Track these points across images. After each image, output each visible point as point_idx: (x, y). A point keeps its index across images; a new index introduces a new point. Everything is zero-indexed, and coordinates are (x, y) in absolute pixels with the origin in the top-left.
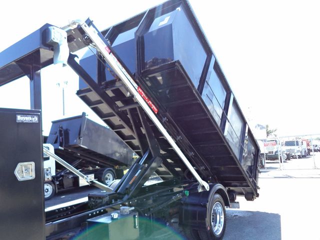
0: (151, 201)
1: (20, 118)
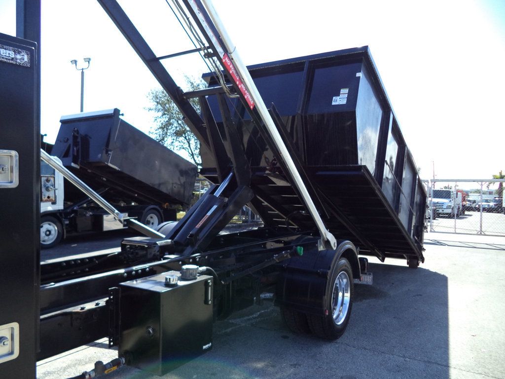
0: (232, 260)
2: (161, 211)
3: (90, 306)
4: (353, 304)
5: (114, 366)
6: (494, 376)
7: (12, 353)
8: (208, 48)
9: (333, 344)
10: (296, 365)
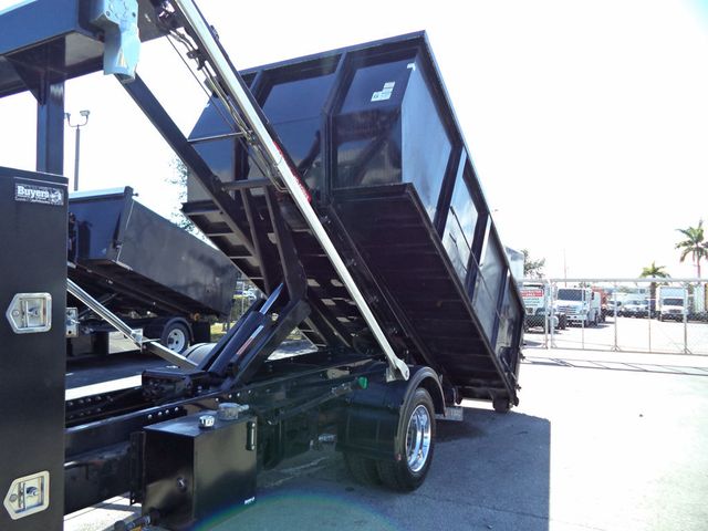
0: (281, 395)
1: (22, 191)
2: (189, 325)
3: (109, 455)
4: (435, 445)
5: (137, 526)
7: (41, 504)
9: (409, 496)
10: (361, 522)
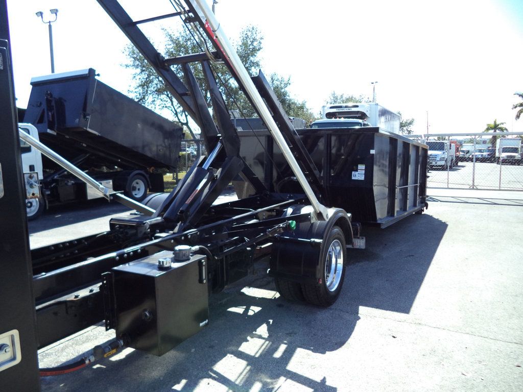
2: (147, 176)
3: (83, 293)
4: (347, 268)
6: (480, 335)
7: (14, 359)
8: (189, 11)
9: (327, 310)
10: (292, 333)
